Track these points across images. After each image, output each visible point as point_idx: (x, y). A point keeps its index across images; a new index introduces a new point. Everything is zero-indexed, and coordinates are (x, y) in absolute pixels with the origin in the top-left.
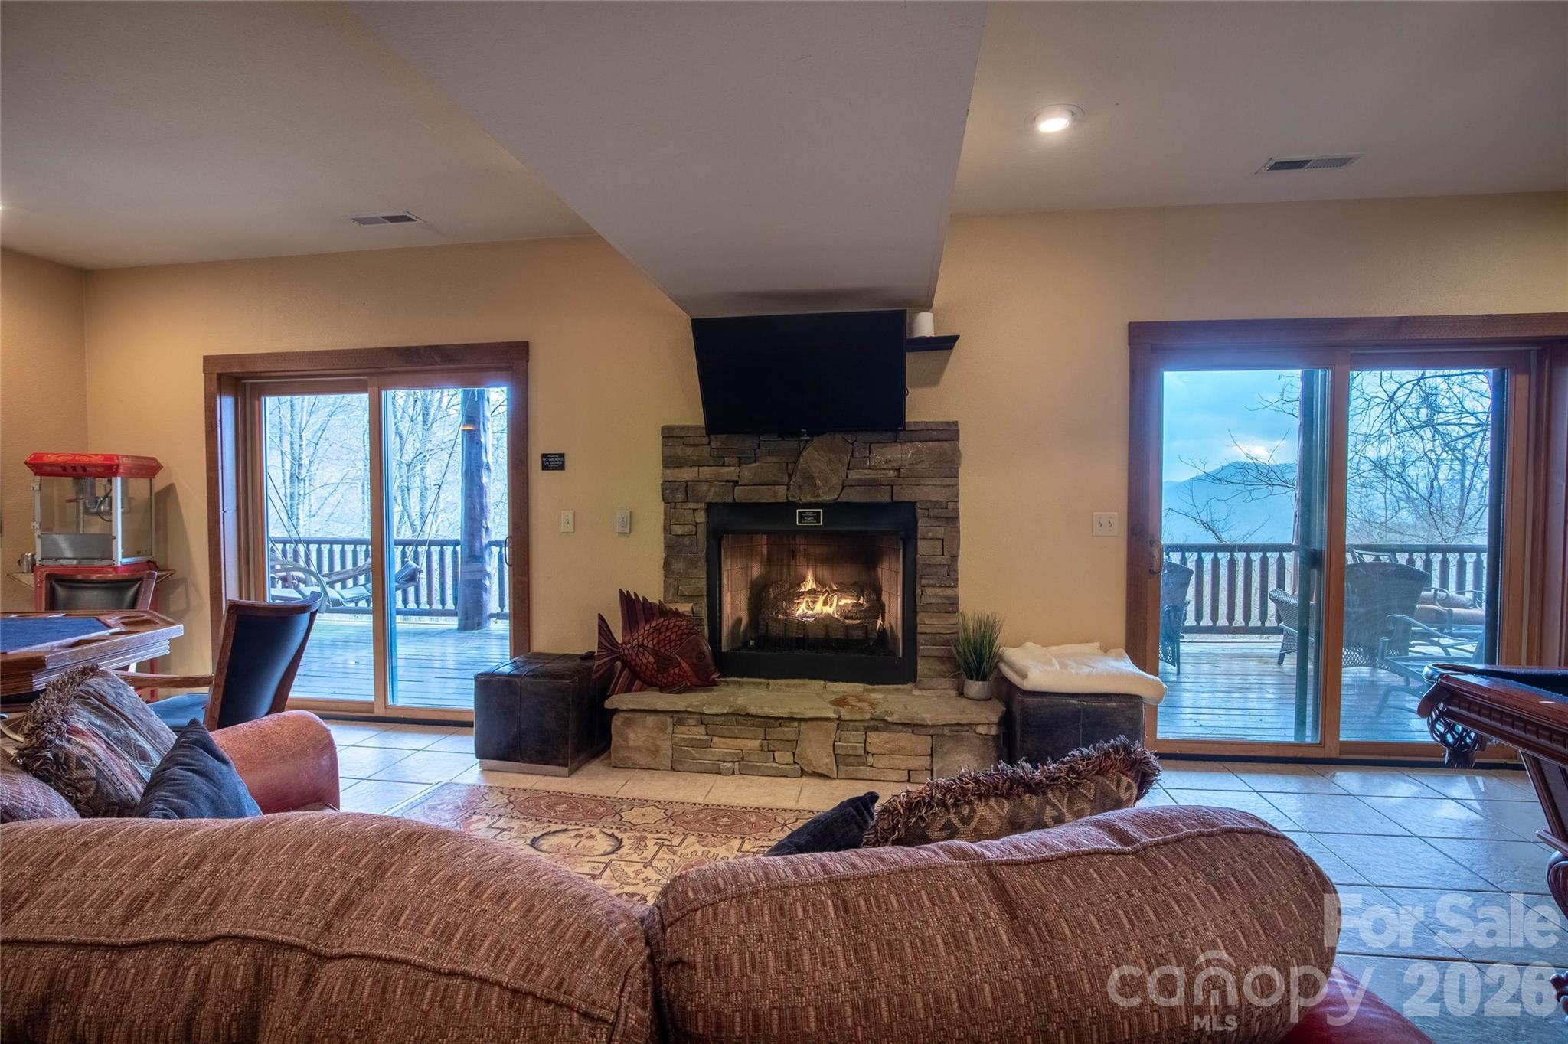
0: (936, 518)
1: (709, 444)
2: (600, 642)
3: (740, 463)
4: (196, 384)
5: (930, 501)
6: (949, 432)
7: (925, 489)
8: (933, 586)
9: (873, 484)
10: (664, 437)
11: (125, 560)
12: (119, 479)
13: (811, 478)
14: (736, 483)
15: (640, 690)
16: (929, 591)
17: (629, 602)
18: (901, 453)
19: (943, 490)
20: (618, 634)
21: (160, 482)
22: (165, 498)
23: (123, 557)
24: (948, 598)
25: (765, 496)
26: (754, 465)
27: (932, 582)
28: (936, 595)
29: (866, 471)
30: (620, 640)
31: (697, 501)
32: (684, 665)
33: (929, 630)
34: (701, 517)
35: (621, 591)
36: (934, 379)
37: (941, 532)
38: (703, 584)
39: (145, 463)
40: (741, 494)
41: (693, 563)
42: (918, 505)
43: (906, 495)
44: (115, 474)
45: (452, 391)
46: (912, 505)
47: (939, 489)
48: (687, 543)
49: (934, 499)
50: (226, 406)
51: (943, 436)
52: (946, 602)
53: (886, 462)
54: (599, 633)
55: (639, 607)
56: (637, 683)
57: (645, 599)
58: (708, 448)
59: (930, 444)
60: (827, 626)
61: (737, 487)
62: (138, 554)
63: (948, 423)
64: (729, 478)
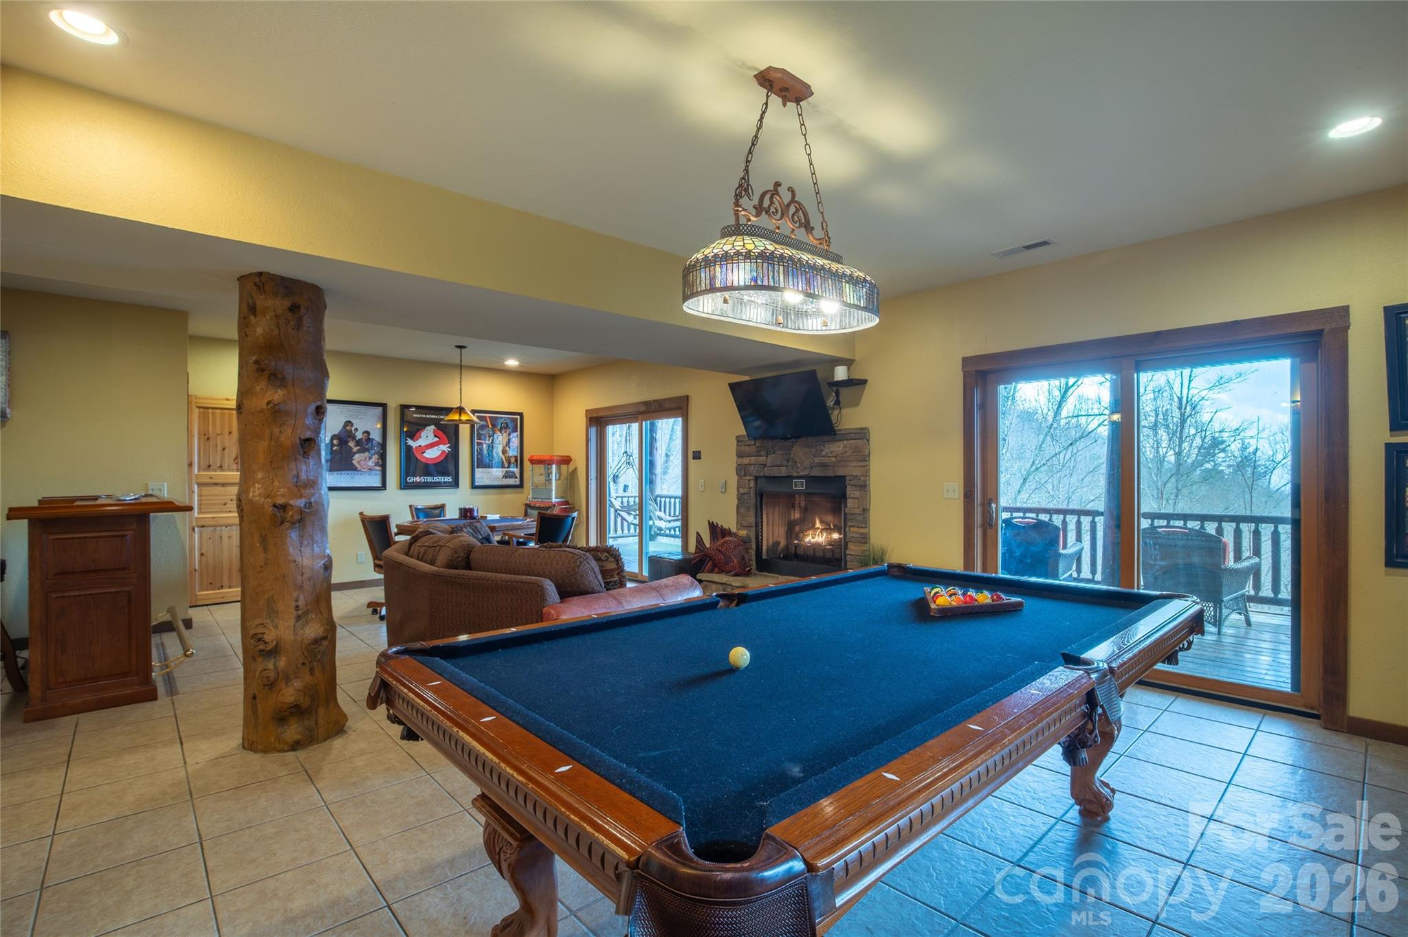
0: (855, 486)
1: (755, 445)
2: (696, 546)
3: (767, 454)
4: (582, 421)
5: (852, 475)
6: (863, 434)
7: (850, 468)
8: (854, 526)
9: (824, 466)
10: (738, 441)
11: (557, 500)
12: (554, 466)
13: (796, 462)
14: (765, 465)
15: (718, 573)
16: (852, 529)
17: (713, 527)
18: (837, 448)
19: (860, 469)
20: (707, 543)
21: (571, 467)
22: (574, 473)
23: (556, 498)
24: (862, 534)
25: (776, 472)
26: (773, 456)
27: (853, 524)
28: (856, 532)
29: (822, 458)
30: (708, 546)
31: (750, 476)
32: (735, 561)
33: (852, 553)
34: (752, 484)
35: (709, 521)
36: (856, 403)
37: (857, 494)
38: (752, 520)
39: (565, 458)
40: (767, 472)
41: (748, 509)
42: (847, 478)
43: (841, 472)
44: (553, 464)
45: (671, 421)
46: (843, 478)
47: (857, 468)
48: (746, 498)
49: (854, 474)
50: (593, 430)
51: (858, 437)
52: (861, 536)
53: (831, 453)
54: (697, 542)
55: (718, 530)
56: (716, 569)
57: (721, 526)
58: (754, 447)
59: (851, 441)
60: (814, 549)
61: (766, 468)
62: (562, 497)
63: (861, 429)
64: (762, 463)
